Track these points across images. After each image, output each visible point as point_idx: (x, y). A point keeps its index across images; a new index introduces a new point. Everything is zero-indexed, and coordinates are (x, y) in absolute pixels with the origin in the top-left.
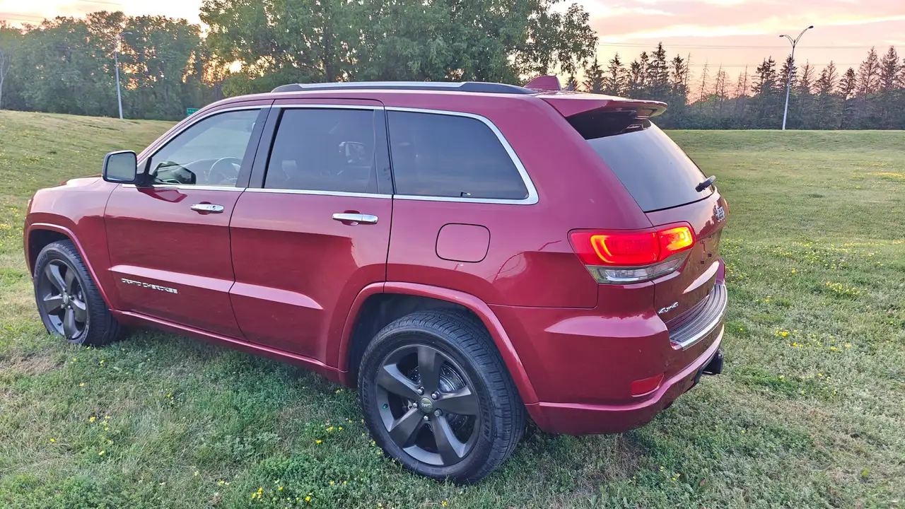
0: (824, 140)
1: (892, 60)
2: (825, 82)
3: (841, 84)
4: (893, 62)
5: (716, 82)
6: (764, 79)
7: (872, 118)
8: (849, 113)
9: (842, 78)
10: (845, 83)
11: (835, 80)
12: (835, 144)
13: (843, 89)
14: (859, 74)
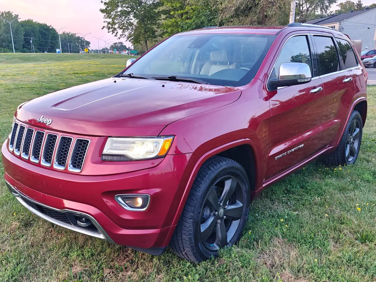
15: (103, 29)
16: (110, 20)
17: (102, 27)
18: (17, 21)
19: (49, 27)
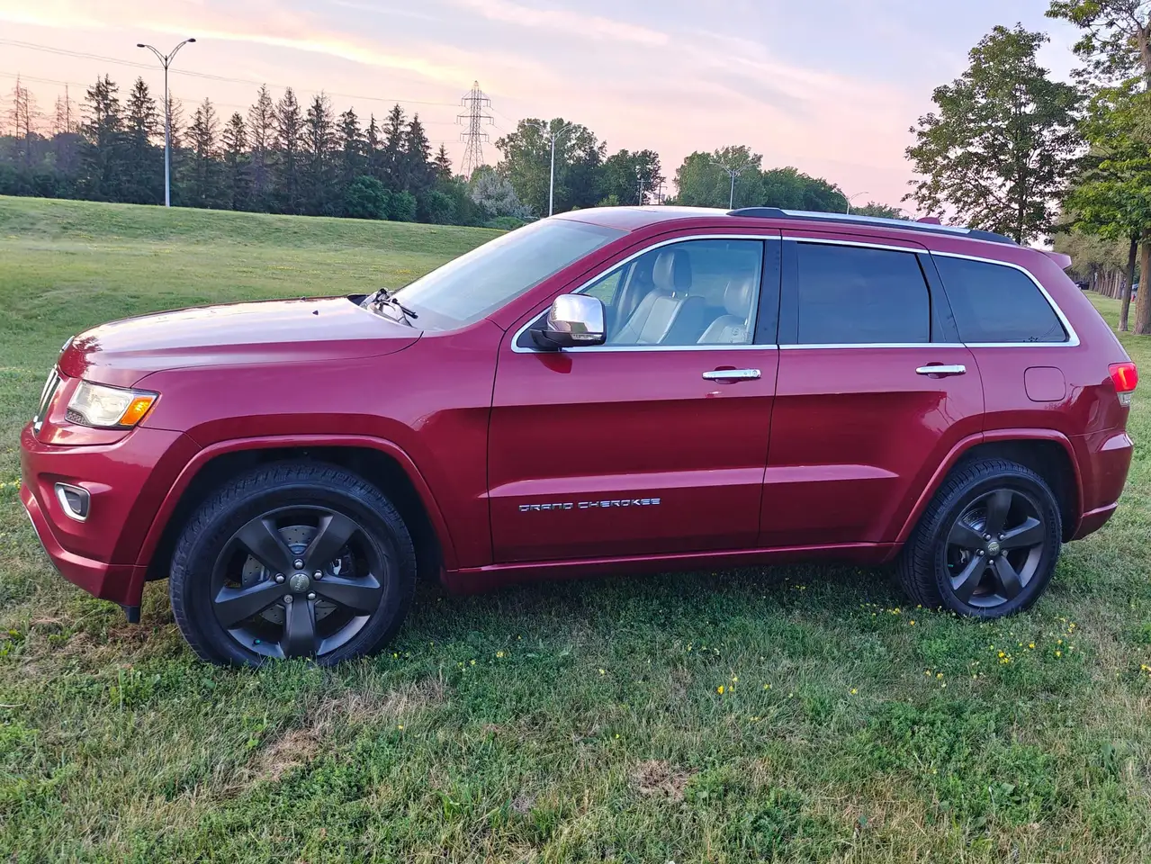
0: (278, 230)
1: (291, 109)
2: (202, 131)
3: (225, 137)
4: (294, 112)
5: (14, 107)
6: (102, 113)
7: (276, 195)
8: (243, 184)
9: (226, 127)
10: (230, 136)
11: (216, 129)
12: (297, 237)
13: (230, 146)
14: (250, 124)
15: (904, 200)
16: (928, 178)
17: (904, 196)
18: (754, 168)
19: (831, 188)
